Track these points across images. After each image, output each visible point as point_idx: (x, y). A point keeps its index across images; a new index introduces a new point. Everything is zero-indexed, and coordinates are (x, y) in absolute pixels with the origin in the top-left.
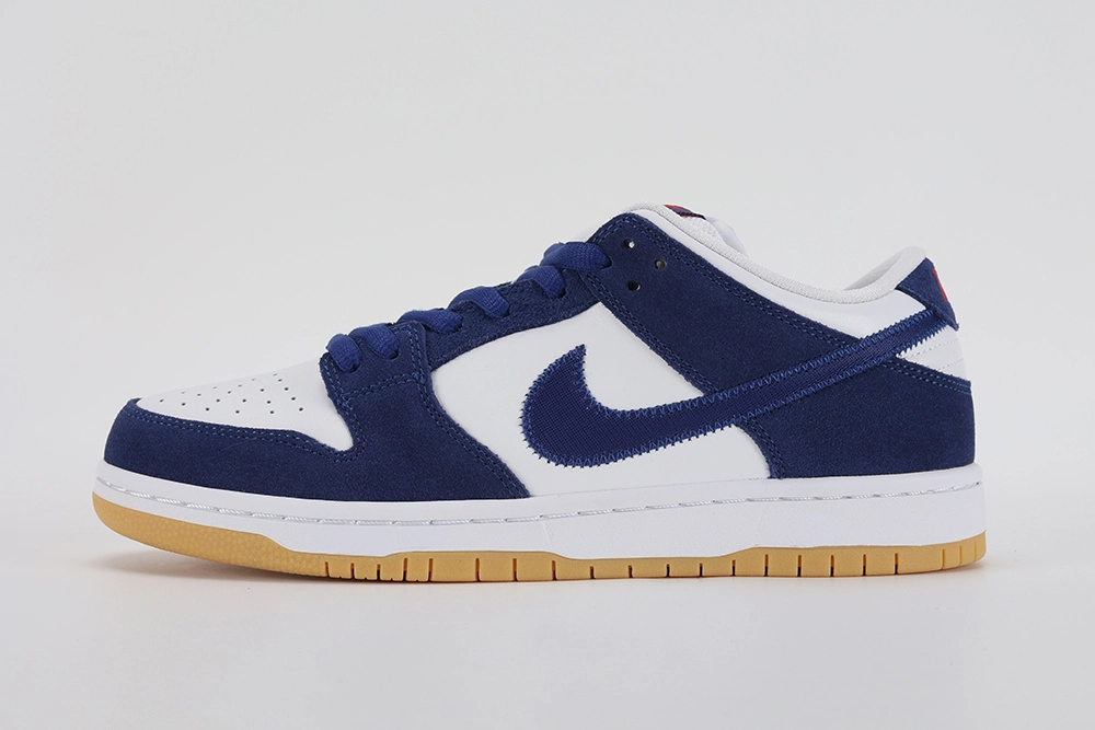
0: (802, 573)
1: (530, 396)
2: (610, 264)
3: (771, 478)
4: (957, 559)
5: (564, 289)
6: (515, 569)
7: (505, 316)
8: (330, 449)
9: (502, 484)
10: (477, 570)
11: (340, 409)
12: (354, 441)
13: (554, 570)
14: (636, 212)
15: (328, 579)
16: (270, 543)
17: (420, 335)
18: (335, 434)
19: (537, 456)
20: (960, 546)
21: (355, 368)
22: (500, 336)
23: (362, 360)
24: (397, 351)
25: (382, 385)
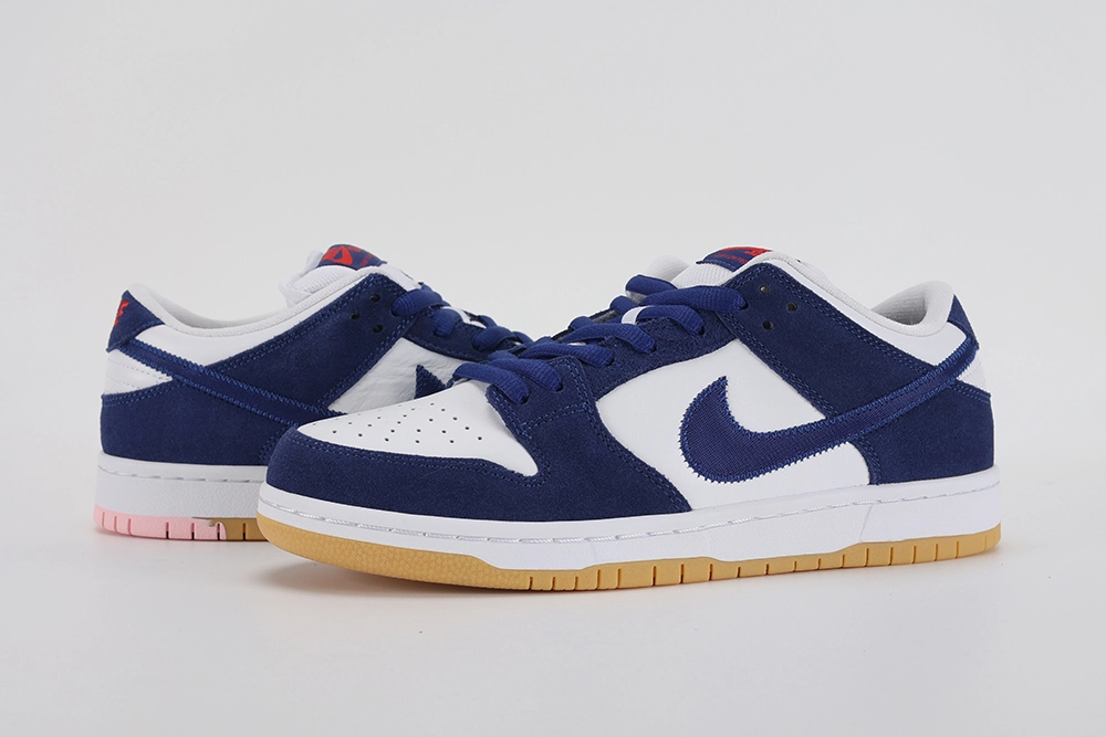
0: (893, 562)
1: (685, 422)
2: (746, 306)
3: (870, 483)
4: (981, 546)
5: (703, 328)
6: (684, 574)
7: (653, 351)
8: (520, 475)
9: (671, 501)
10: (655, 576)
11: (520, 438)
12: (539, 469)
13: (712, 572)
14: (768, 262)
15: (530, 591)
16: (481, 562)
17: (579, 368)
19: (697, 474)
20: (985, 534)
21: (525, 400)
22: (653, 369)
23: (531, 392)
24: (561, 384)
25: (555, 416)
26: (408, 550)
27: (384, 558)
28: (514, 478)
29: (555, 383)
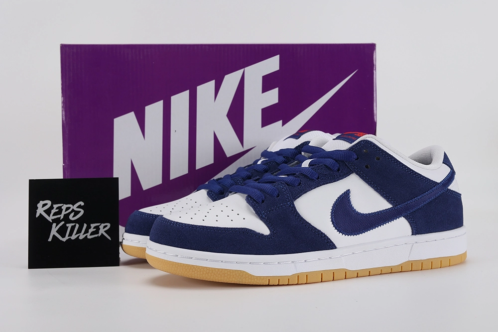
0: (423, 268)
2: (358, 159)
3: (412, 235)
5: (339, 168)
6: (334, 276)
7: (317, 179)
8: (263, 235)
9: (328, 245)
10: (322, 278)
11: (262, 218)
12: (270, 231)
13: (346, 275)
14: (367, 139)
15: (268, 285)
16: (247, 273)
17: (286, 187)
18: (263, 229)
19: (338, 232)
20: (460, 256)
21: (263, 201)
22: (318, 187)
23: (265, 198)
24: (278, 194)
25: (276, 208)
26: (215, 269)
27: (205, 272)
28: (260, 236)
29: (276, 194)
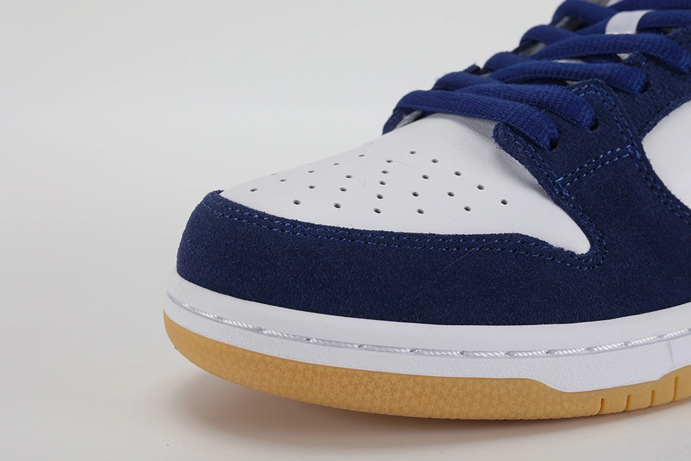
8: (571, 253)
16: (541, 387)
18: (568, 234)
23: (560, 132)
24: (595, 120)
25: (597, 163)
26: (443, 380)
27: (408, 393)
28: (564, 257)
29: (587, 116)
